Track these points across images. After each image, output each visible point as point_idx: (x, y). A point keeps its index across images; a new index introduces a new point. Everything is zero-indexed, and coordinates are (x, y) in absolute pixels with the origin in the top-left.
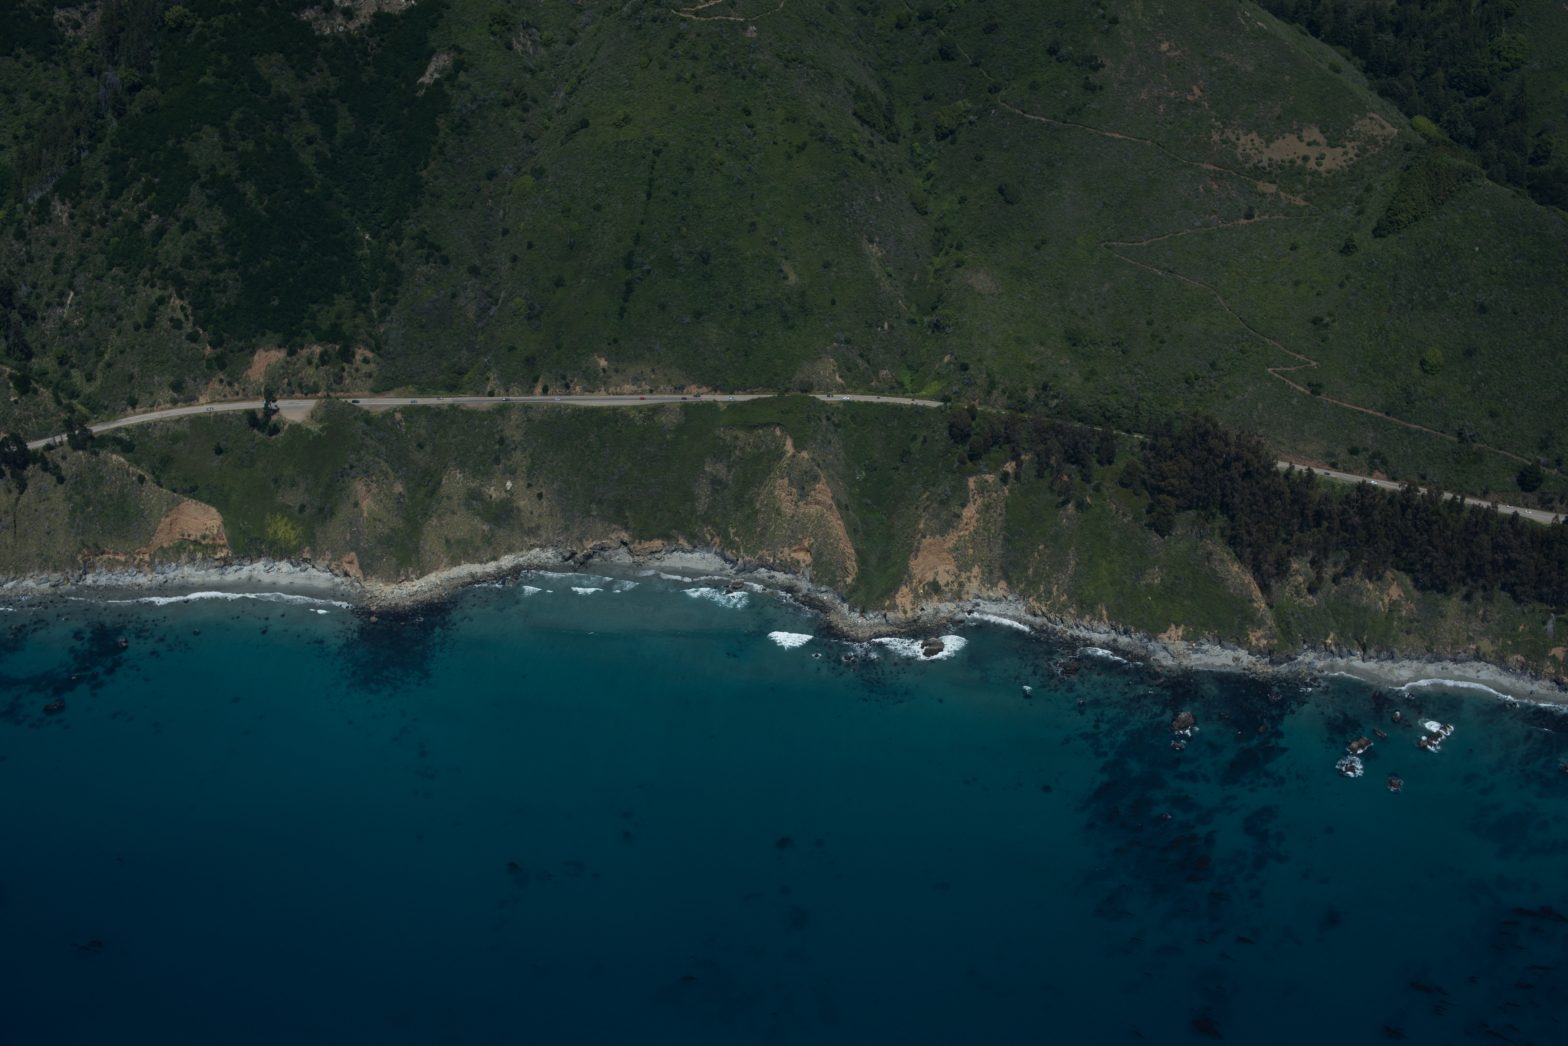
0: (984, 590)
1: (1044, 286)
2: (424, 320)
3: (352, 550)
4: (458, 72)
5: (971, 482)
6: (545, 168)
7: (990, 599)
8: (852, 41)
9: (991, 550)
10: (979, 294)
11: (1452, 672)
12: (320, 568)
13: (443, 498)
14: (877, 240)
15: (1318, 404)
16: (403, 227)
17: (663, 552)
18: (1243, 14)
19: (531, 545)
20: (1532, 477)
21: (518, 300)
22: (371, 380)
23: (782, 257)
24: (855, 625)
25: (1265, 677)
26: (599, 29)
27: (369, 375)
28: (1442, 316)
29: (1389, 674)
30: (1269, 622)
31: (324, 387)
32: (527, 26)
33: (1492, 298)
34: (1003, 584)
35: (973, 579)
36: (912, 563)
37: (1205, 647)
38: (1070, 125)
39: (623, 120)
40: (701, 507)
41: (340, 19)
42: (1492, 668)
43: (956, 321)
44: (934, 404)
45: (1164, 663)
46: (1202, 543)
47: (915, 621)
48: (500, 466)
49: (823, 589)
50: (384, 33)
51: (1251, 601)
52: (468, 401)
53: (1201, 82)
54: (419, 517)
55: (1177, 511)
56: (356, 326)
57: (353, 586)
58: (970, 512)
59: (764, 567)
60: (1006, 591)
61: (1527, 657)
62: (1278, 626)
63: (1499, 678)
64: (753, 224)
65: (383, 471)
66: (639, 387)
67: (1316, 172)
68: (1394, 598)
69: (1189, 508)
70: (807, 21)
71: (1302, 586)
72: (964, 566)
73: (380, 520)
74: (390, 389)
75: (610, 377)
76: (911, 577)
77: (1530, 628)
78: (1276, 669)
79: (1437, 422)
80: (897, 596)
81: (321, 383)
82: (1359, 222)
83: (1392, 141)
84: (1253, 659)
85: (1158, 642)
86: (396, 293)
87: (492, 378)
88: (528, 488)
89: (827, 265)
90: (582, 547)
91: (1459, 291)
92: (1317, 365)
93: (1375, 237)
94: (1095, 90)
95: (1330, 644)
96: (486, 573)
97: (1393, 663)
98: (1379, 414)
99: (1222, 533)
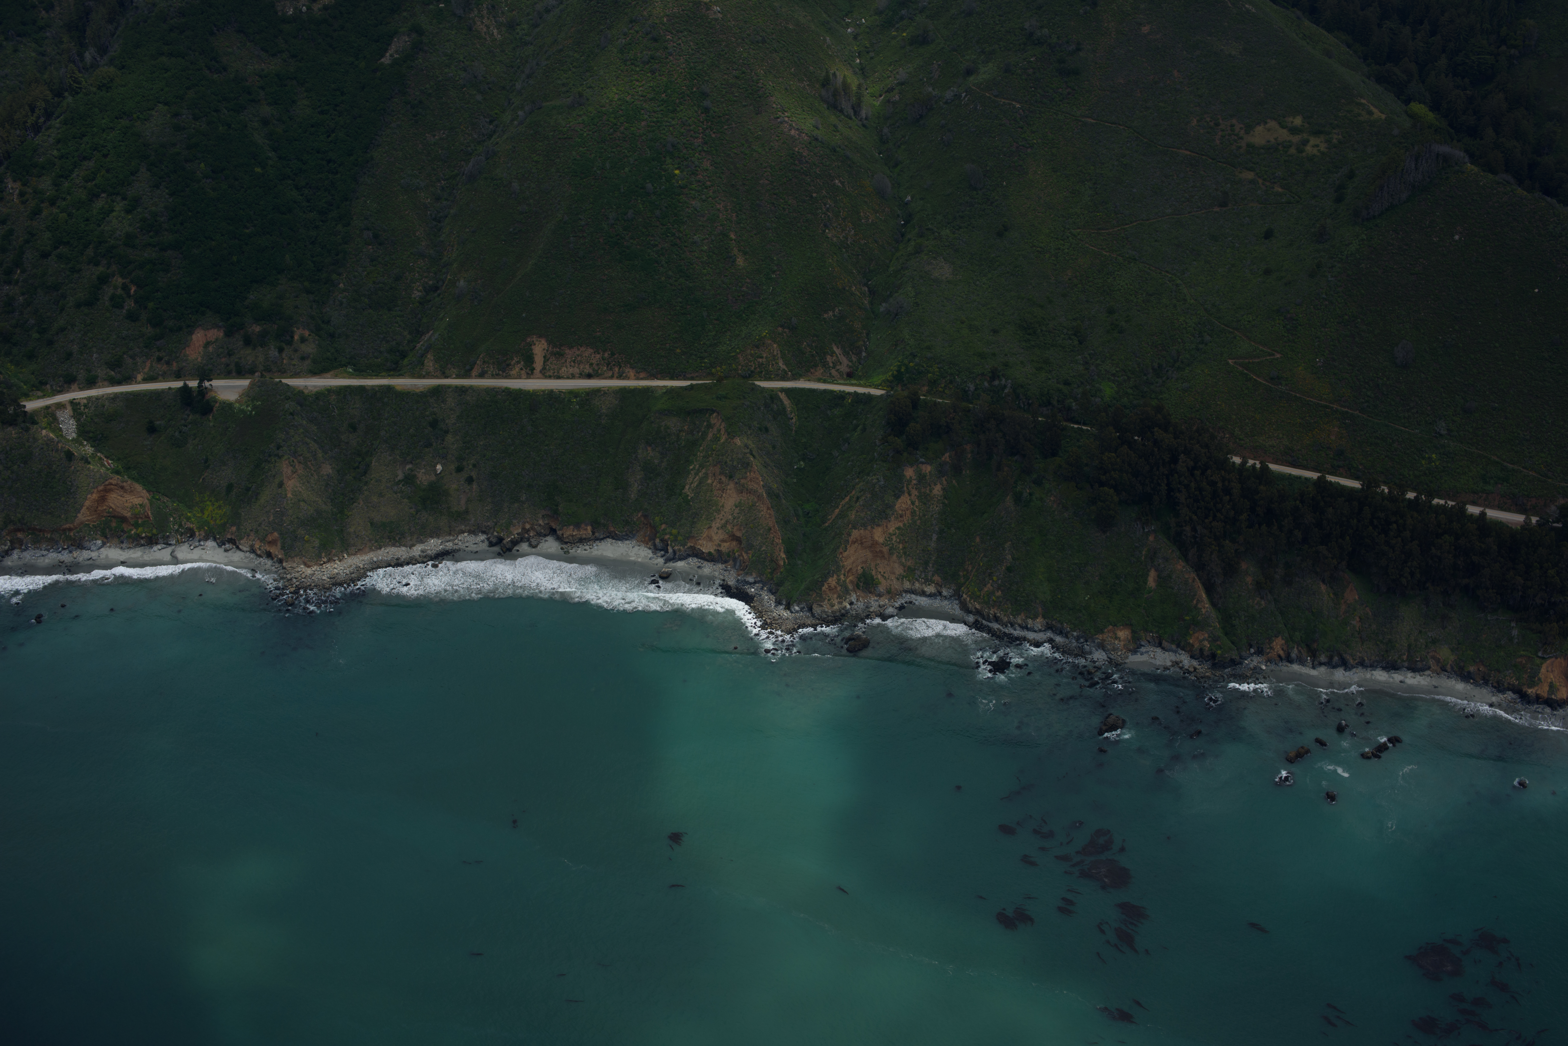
0: (917, 584)
1: (1003, 273)
3: (275, 531)
4: (417, 54)
5: (908, 473)
7: (924, 594)
9: (926, 544)
10: (936, 281)
11: (1408, 681)
12: (245, 549)
13: (371, 480)
17: (593, 540)
19: (459, 530)
22: (309, 361)
23: (732, 241)
24: (780, 617)
27: (307, 356)
30: (1213, 624)
31: (261, 368)
34: (937, 579)
36: (841, 554)
37: (1145, 649)
40: (633, 494)
44: (878, 392)
46: (1146, 540)
47: (842, 615)
48: (431, 449)
49: (752, 580)
50: (347, 14)
51: (1195, 601)
52: (404, 383)
53: (1182, 65)
54: (346, 500)
55: (1121, 506)
56: (297, 307)
58: (903, 503)
59: (694, 556)
60: (941, 586)
61: (1489, 667)
62: (1223, 628)
65: (311, 452)
66: (578, 370)
67: (1297, 158)
68: (1349, 601)
69: (1133, 504)
71: (1251, 587)
73: (305, 501)
74: (327, 370)
75: (549, 361)
76: (839, 569)
78: (1218, 673)
80: (823, 588)
81: (258, 363)
82: (1337, 209)
83: (1379, 127)
84: (1195, 662)
85: (1094, 642)
87: (429, 362)
88: (458, 471)
90: (509, 533)
92: (1281, 357)
94: (1070, 73)
95: (1278, 649)
96: (410, 557)
97: (1345, 670)
99: (1166, 530)
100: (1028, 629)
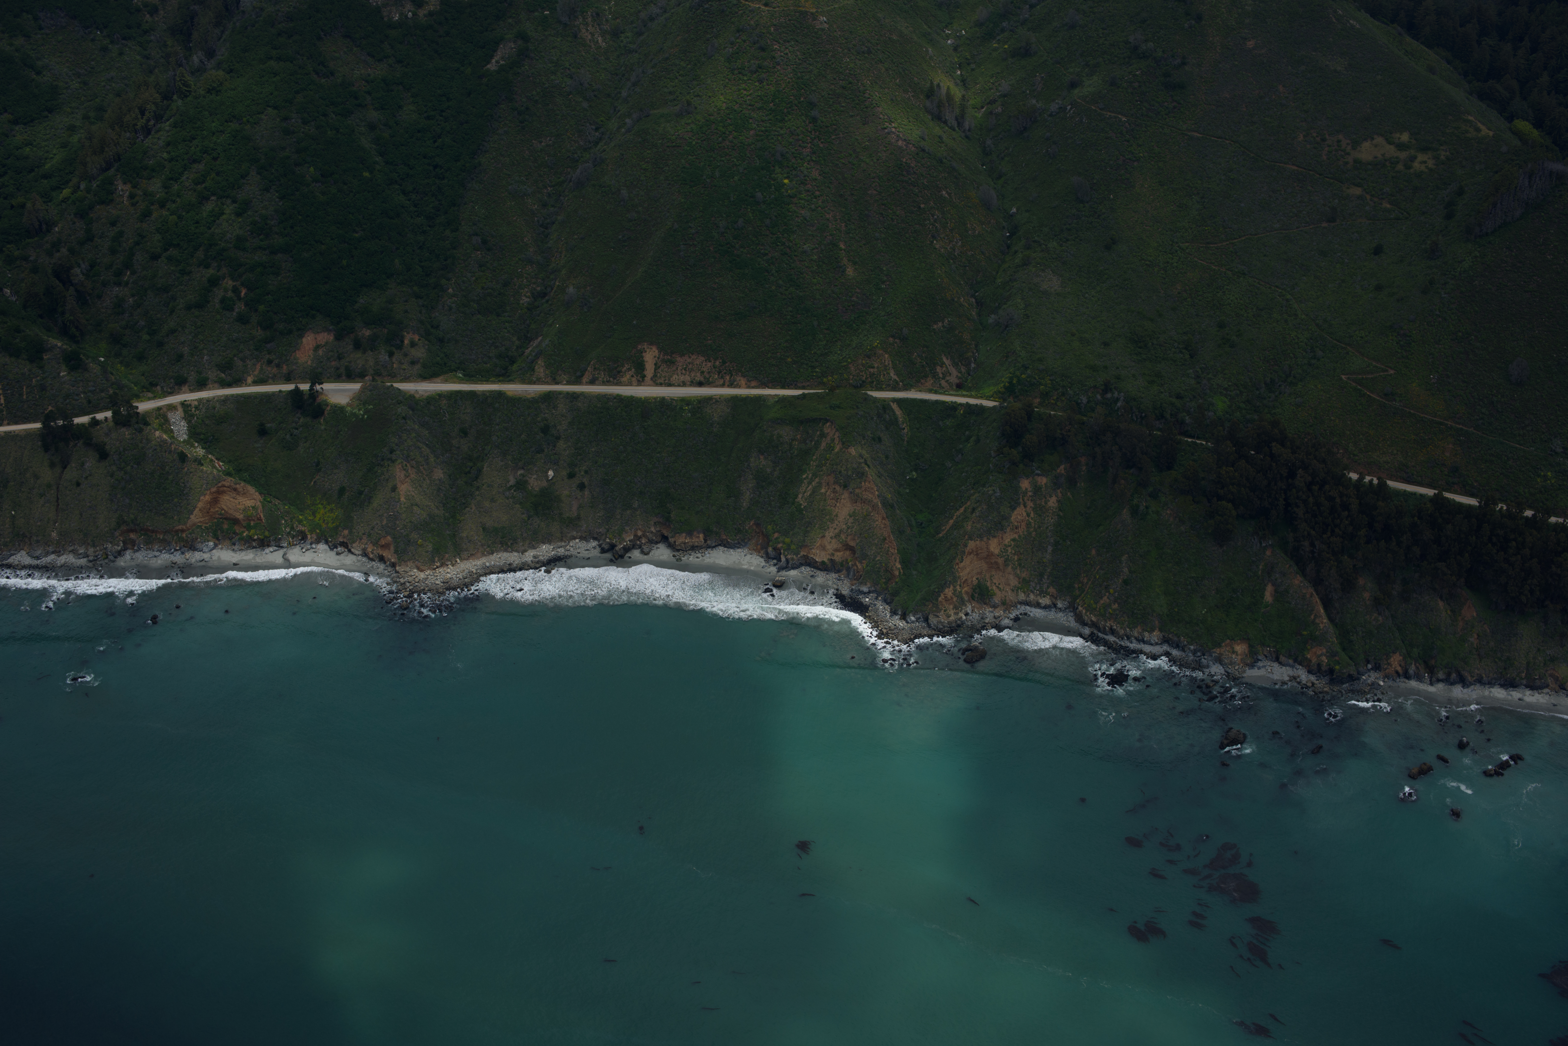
0: (1032, 596)
3: (388, 535)
4: (523, 60)
5: (1024, 484)
6: (605, 157)
7: (1038, 605)
9: (1041, 555)
10: (1045, 293)
11: (1527, 699)
12: (357, 552)
13: (483, 485)
14: (942, 236)
15: (1394, 414)
17: (705, 548)
18: (1336, 12)
19: (571, 537)
21: (571, 288)
22: (419, 365)
23: (841, 251)
24: (896, 627)
26: (669, 18)
27: (417, 360)
30: (1331, 639)
31: (371, 372)
34: (1052, 591)
36: (957, 565)
37: (1262, 663)
39: (685, 110)
40: (745, 502)
41: (409, 6)
44: (991, 404)
46: (1263, 555)
47: (958, 626)
48: (543, 455)
49: (865, 590)
51: (1313, 616)
52: (515, 388)
53: (1287, 81)
54: (458, 504)
55: (1239, 520)
56: (406, 312)
58: (1019, 515)
59: (807, 565)
60: (1055, 598)
62: (1341, 643)
65: (424, 457)
66: (689, 378)
67: (1405, 174)
68: (1467, 618)
69: (1251, 518)
71: (1368, 602)
73: (417, 506)
74: (437, 374)
76: (955, 580)
78: (1336, 688)
80: (940, 599)
81: (368, 367)
82: (1448, 226)
83: (1487, 144)
84: (1312, 678)
87: (539, 367)
88: (569, 477)
90: (621, 540)
92: (1395, 373)
94: (1176, 87)
95: (1396, 665)
96: (522, 562)
97: (1463, 686)
98: (1459, 426)
99: (1284, 544)
100: (1144, 642)
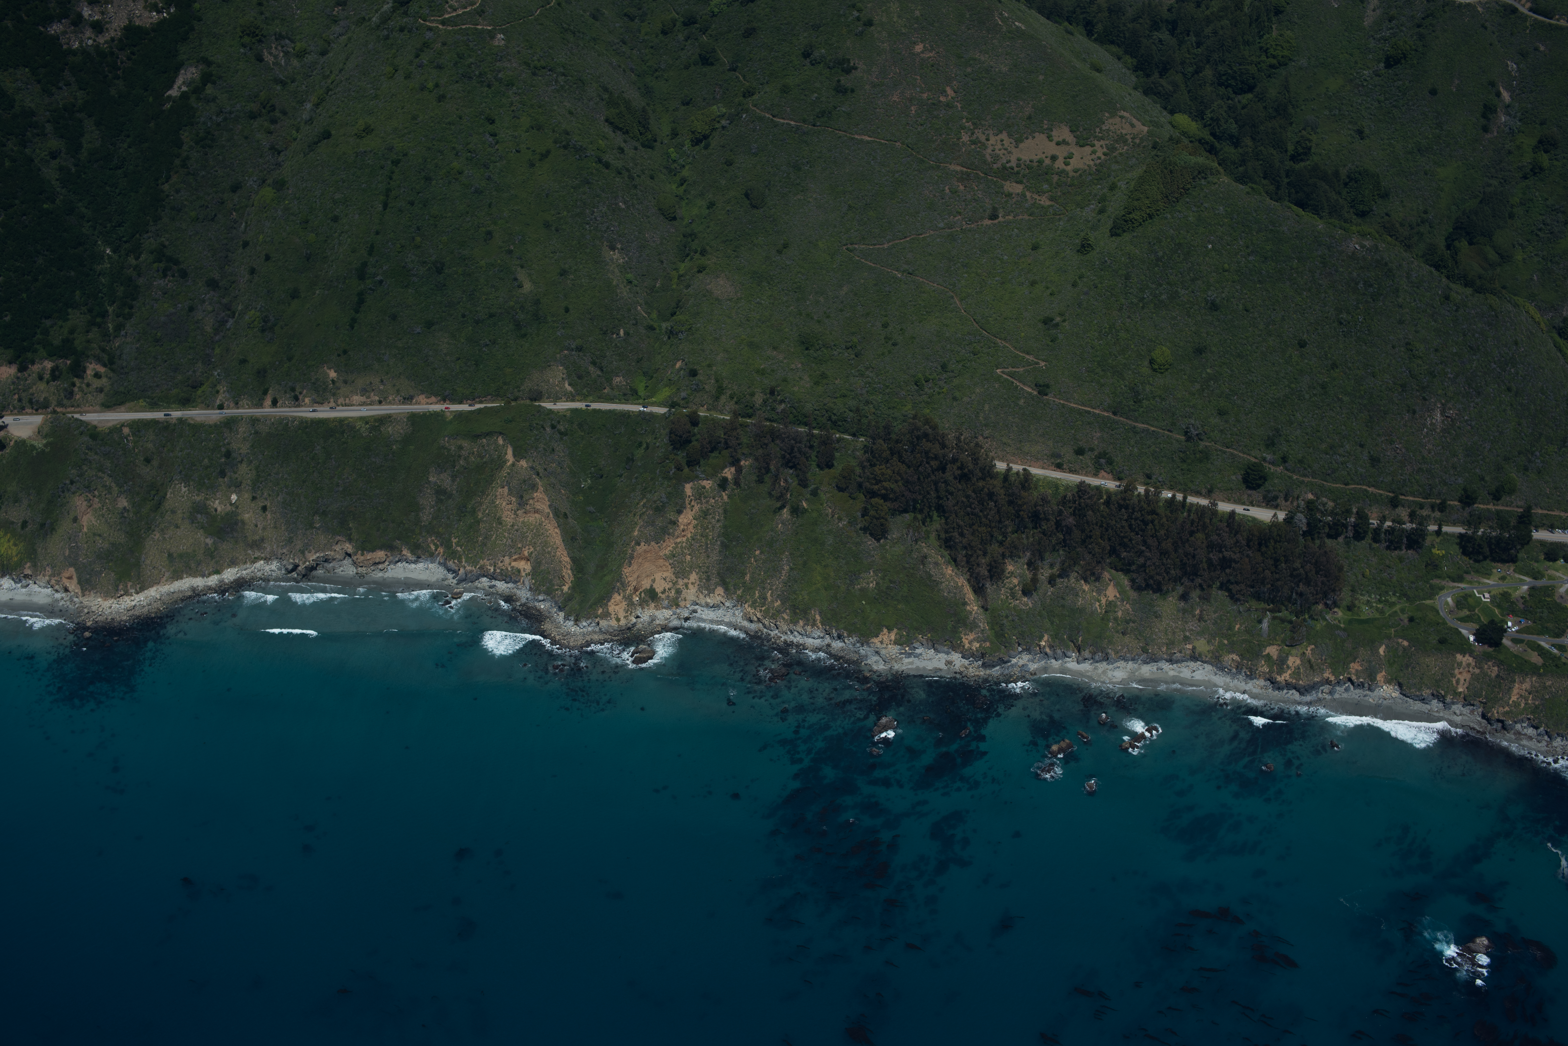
0: (701, 596)
1: (783, 290)
2: (159, 334)
3: (71, 565)
4: (206, 85)
5: (688, 489)
6: (286, 179)
7: (707, 605)
8: (614, 48)
9: (708, 557)
10: (717, 299)
11: (1167, 672)
12: (41, 584)
13: (167, 512)
14: (619, 246)
15: (1045, 405)
16: (142, 241)
17: (387, 563)
18: (1001, 14)
19: (255, 558)
20: (1255, 475)
21: (253, 312)
22: (102, 395)
23: (517, 265)
24: (568, 633)
25: (975, 680)
26: (350, 39)
27: (101, 390)
28: (1173, 314)
29: (1102, 676)
30: (981, 625)
31: (54, 403)
32: (280, 37)
33: (1223, 295)
34: (720, 590)
35: (690, 586)
36: (626, 571)
37: (918, 651)
38: (819, 128)
39: (364, 131)
40: (426, 517)
41: (89, 33)
42: (1208, 667)
43: (689, 327)
44: (662, 410)
45: (875, 668)
46: (917, 546)
47: (629, 629)
48: (226, 479)
49: (541, 598)
50: (135, 46)
51: (965, 604)
52: (197, 414)
53: (955, 82)
54: (142, 532)
55: (893, 515)
56: (88, 341)
57: (71, 601)
58: (686, 518)
59: (486, 576)
60: (723, 597)
61: (1242, 656)
62: (992, 629)
63: (1214, 677)
64: (489, 233)
65: (106, 486)
66: (368, 397)
67: (1063, 171)
68: (1110, 599)
69: (906, 511)
70: (563, 28)
71: (1017, 588)
72: (681, 572)
73: (100, 535)
74: (121, 403)
75: (339, 389)
76: (624, 586)
77: (1246, 627)
78: (988, 672)
79: (1164, 420)
80: (609, 604)
81: (51, 398)
82: (1099, 221)
83: (1141, 139)
84: (966, 662)
85: (870, 647)
86: (131, 307)
87: (222, 391)
88: (252, 500)
89: (563, 273)
90: (304, 560)
91: (1190, 289)
92: (1045, 366)
93: (1112, 236)
94: (846, 92)
95: (1044, 646)
96: (207, 586)
97: (1108, 664)
98: (1106, 414)
99: (939, 536)
100: (808, 636)
